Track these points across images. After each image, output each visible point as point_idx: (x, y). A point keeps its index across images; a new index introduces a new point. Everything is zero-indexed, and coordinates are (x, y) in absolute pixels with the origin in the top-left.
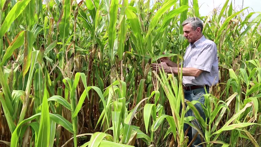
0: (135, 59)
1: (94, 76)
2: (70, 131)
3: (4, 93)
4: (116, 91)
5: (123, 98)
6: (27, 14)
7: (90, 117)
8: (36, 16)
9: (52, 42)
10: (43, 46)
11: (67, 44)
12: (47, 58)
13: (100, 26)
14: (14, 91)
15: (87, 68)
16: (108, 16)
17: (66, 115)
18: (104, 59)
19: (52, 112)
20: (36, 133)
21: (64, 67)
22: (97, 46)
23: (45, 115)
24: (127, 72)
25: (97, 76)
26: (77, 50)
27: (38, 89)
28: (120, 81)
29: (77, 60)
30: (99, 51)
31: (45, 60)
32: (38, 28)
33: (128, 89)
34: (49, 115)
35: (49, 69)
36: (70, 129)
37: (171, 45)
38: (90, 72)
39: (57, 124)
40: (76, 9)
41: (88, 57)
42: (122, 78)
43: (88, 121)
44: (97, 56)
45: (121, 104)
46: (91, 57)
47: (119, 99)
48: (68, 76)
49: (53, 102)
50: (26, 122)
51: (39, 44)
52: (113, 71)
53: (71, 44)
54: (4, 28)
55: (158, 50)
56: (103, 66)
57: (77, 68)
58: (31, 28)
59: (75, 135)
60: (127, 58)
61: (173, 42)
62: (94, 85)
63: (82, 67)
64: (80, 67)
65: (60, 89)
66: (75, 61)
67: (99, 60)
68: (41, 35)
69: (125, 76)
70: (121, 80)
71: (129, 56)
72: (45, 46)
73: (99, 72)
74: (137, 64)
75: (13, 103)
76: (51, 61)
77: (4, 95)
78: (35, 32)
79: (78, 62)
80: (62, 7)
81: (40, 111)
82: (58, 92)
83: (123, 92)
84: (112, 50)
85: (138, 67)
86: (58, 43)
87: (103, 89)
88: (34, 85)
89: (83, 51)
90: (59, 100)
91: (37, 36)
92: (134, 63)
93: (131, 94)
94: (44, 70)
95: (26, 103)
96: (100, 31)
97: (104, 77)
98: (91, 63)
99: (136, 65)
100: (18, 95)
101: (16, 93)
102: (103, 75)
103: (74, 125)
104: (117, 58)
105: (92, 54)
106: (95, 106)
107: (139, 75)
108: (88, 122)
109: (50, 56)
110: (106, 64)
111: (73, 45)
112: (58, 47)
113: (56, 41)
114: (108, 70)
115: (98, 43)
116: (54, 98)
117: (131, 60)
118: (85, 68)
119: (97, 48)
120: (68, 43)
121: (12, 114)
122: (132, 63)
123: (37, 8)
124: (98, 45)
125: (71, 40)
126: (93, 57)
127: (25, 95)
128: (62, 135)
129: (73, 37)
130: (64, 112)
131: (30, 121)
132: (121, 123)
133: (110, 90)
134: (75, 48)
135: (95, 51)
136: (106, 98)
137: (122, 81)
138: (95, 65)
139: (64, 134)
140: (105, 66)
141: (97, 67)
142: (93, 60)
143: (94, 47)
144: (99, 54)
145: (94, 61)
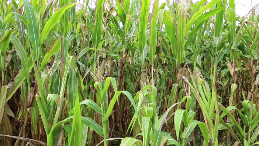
0: (166, 64)
1: (125, 80)
2: (100, 135)
3: (41, 96)
4: (146, 95)
5: (153, 103)
6: (62, 22)
7: (121, 121)
8: (70, 23)
9: (84, 48)
10: (76, 52)
11: (99, 50)
12: (80, 64)
13: (130, 31)
14: (49, 94)
15: (118, 72)
16: (138, 21)
17: (98, 119)
18: (135, 63)
19: (84, 116)
20: (68, 135)
21: (96, 72)
22: (128, 51)
23: (77, 118)
24: (158, 77)
25: (128, 81)
26: (109, 55)
27: (71, 93)
28: (150, 86)
29: (109, 65)
30: (130, 56)
31: (78, 65)
32: (72, 35)
33: (159, 94)
34: (81, 118)
35: (82, 74)
36: (101, 133)
37: (204, 48)
38: (121, 77)
39: (88, 127)
40: (107, 15)
41: (119, 62)
42: (152, 83)
43: (119, 125)
44: (128, 61)
45: (151, 109)
46: (122, 63)
47: (149, 104)
48: (99, 80)
49: (85, 106)
50: (59, 125)
51: (72, 51)
52: (143, 76)
53: (103, 50)
54: (43, 36)
55: (190, 53)
56: (134, 71)
57: (108, 73)
58: (65, 36)
59: (105, 139)
60: (158, 63)
61: (205, 46)
62: (125, 90)
63: (113, 72)
64: (112, 72)
65: (92, 93)
66: (107, 66)
67: (130, 65)
68: (74, 43)
69: (156, 80)
70: (151, 84)
71: (160, 61)
72: (78, 52)
73: (130, 76)
74: (169, 68)
75: (49, 105)
76: (84, 66)
77: (40, 98)
78: (69, 39)
79: (109, 67)
80: (94, 14)
81: (72, 115)
82: (90, 96)
83: (153, 97)
84: (142, 54)
85: (169, 71)
86: (90, 49)
87: (134, 94)
88: (68, 89)
89: (114, 56)
90: (90, 104)
91: (71, 43)
92: (165, 68)
93: (162, 99)
94: (77, 74)
95: (60, 106)
96: (130, 37)
97: (135, 81)
98: (122, 68)
99: (168, 70)
100: (53, 98)
101: (51, 97)
102: (134, 80)
103: (104, 129)
104: (147, 63)
105: (123, 59)
106: (126, 110)
107: (170, 80)
108: (119, 127)
109: (83, 62)
110: (137, 69)
111: (104, 50)
112: (90, 52)
113: (88, 47)
114: (139, 75)
115: (129, 48)
116: (86, 102)
117: (162, 65)
118: (116, 73)
119: (128, 53)
120: (100, 48)
121: (47, 116)
122: (164, 68)
123: (71, 16)
124: (129, 50)
125: (103, 46)
126: (124, 62)
127: (59, 98)
128: (94, 138)
129: (104, 43)
130: (95, 115)
131: (64, 124)
132: (152, 129)
133: (141, 95)
134: (107, 53)
135: (126, 56)
136: (136, 102)
137: (153, 86)
138: (126, 70)
139: (95, 138)
140: (136, 71)
141: (128, 72)
142: (124, 65)
143: (125, 52)
144: (130, 59)
145: (125, 66)
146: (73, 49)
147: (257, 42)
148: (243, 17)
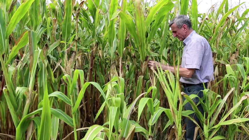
0: (135, 57)
1: (96, 73)
3: (9, 90)
4: (115, 87)
5: (121, 94)
6: (32, 15)
7: (92, 112)
8: (40, 17)
9: (55, 41)
10: (46, 45)
11: (70, 43)
12: (51, 57)
13: (101, 25)
14: (17, 87)
15: (89, 65)
16: (107, 15)
17: (69, 110)
18: (106, 56)
19: (55, 108)
20: (38, 127)
21: (67, 65)
22: (98, 45)
23: (46, 109)
24: (126, 69)
25: (99, 73)
26: (80, 48)
27: (42, 86)
28: (118, 78)
29: (79, 58)
30: (100, 49)
31: (48, 58)
32: (42, 28)
33: (128, 85)
34: (50, 110)
35: (53, 67)
36: (71, 124)
37: (169, 42)
38: (91, 69)
39: (60, 120)
40: (77, 9)
41: (89, 55)
42: (120, 75)
43: (90, 115)
44: (98, 54)
45: (119, 99)
46: (92, 56)
47: (117, 95)
48: (68, 73)
49: (56, 98)
50: (29, 117)
51: (43, 44)
52: (113, 68)
53: (73, 43)
54: (10, 28)
55: (157, 47)
56: (104, 63)
57: (79, 66)
58: (35, 29)
59: (75, 129)
60: (127, 56)
61: (171, 40)
62: (96, 82)
63: (84, 64)
64: (82, 65)
65: (63, 86)
66: (77, 59)
67: (101, 58)
68: (45, 36)
69: (125, 72)
71: (129, 54)
72: (48, 45)
73: (100, 69)
74: (137, 61)
75: (17, 99)
76: (55, 59)
77: (8, 91)
78: (39, 32)
79: (80, 60)
80: (64, 8)
81: (41, 107)
82: (61, 88)
83: (121, 88)
84: (111, 48)
85: (138, 64)
86: (62, 42)
87: (102, 85)
88: (38, 82)
89: (84, 49)
90: (59, 96)
91: (41, 36)
92: (134, 60)
93: (131, 90)
94: (48, 68)
95: (29, 98)
96: (100, 30)
97: (105, 74)
98: (92, 61)
99: (136, 62)
100: (22, 91)
101: (20, 90)
102: (104, 72)
103: (74, 119)
104: (117, 56)
105: (94, 52)
106: (97, 102)
107: (139, 72)
108: (90, 117)
109: (53, 55)
110: (107, 61)
111: (75, 44)
112: (62, 46)
113: (59, 40)
114: (109, 67)
116: (55, 94)
117: (131, 58)
118: (87, 66)
119: (98, 46)
121: (16, 109)
122: (132, 61)
123: (41, 9)
124: (99, 43)
125: (74, 40)
126: (94, 55)
127: (28, 91)
129: (75, 37)
130: (66, 107)
131: (33, 116)
132: (120, 118)
133: (109, 87)
134: (77, 47)
135: (97, 49)
136: (106, 93)
137: (121, 77)
138: (96, 63)
139: (66, 129)
140: (107, 64)
141: (98, 65)
142: (94, 58)
143: (95, 46)
144: (100, 52)
145: (96, 59)
146: (44, 42)
147: (216, 36)
148: (204, 14)
